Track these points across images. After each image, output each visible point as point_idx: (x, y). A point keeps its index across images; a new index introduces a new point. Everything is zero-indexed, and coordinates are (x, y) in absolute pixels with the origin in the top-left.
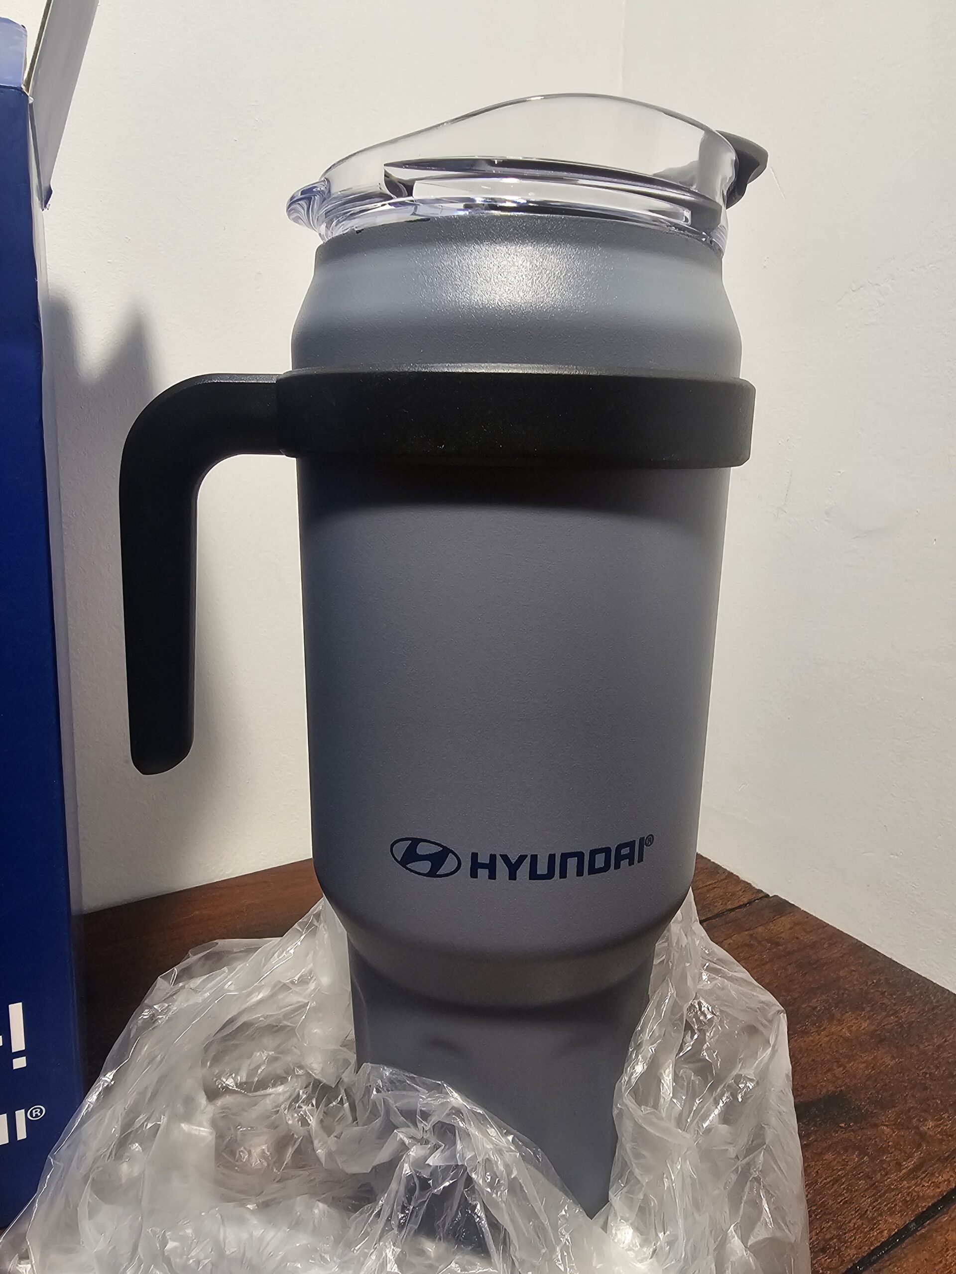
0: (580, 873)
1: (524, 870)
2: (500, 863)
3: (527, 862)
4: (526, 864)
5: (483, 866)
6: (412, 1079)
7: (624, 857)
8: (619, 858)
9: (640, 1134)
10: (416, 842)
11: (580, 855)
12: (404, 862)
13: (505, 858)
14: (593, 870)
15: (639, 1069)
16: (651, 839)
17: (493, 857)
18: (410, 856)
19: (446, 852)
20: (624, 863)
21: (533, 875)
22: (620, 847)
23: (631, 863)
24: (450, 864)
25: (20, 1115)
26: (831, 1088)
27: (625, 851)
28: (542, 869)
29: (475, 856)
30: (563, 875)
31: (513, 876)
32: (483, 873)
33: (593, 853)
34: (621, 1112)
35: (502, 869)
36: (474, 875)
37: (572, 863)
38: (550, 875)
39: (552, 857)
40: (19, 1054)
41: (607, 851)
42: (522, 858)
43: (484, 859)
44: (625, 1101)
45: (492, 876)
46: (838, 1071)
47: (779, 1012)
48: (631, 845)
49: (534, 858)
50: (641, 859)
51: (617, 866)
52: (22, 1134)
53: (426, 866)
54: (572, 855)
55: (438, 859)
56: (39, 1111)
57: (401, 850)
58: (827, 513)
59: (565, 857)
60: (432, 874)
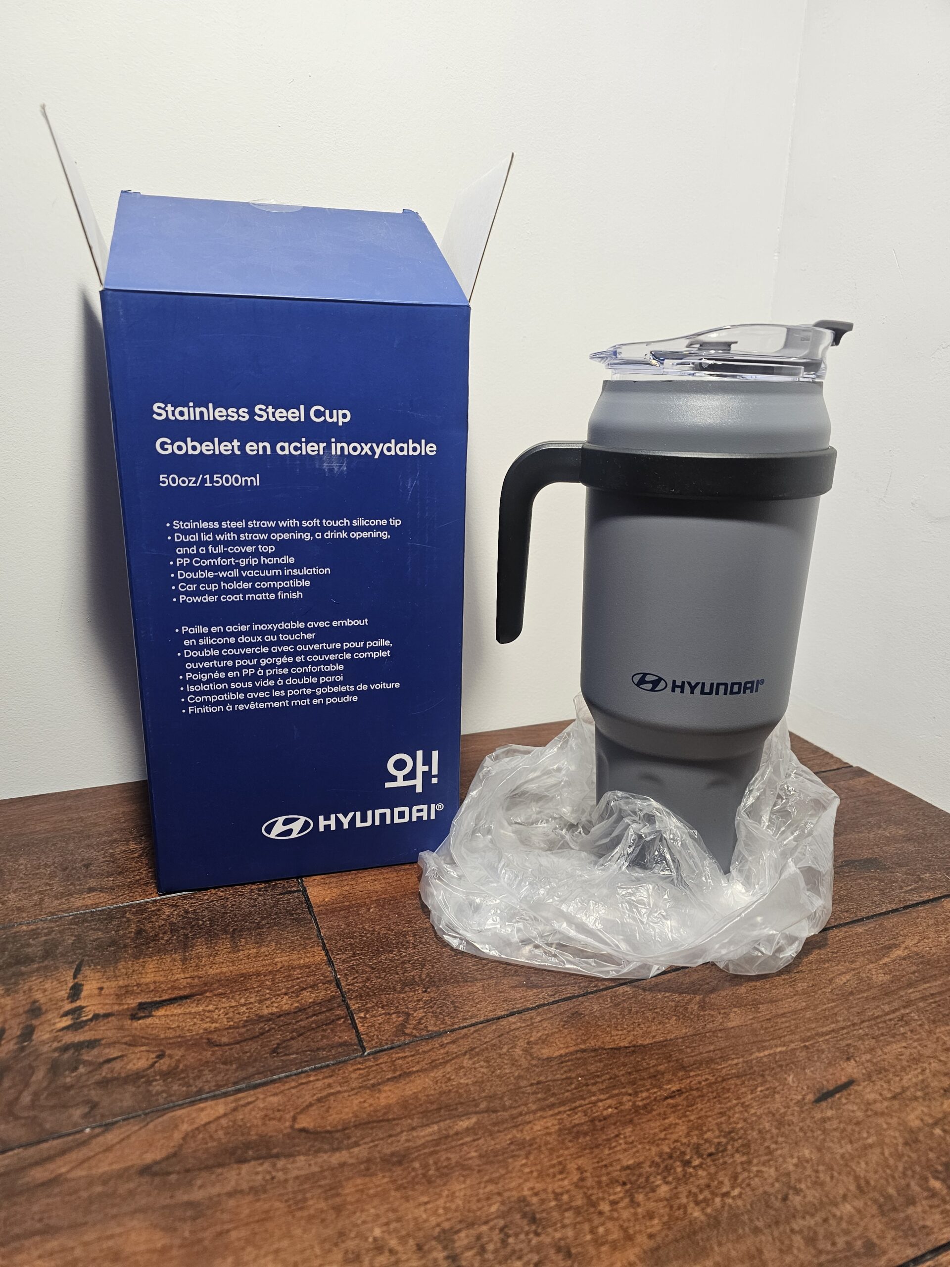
0: (725, 693)
1: (698, 690)
2: (686, 685)
3: (700, 686)
4: (699, 687)
5: (678, 687)
6: (633, 796)
7: (748, 688)
8: (746, 688)
9: (750, 835)
10: (645, 675)
11: (726, 685)
12: (638, 685)
13: (689, 683)
14: (732, 693)
15: (751, 800)
16: (762, 681)
17: (683, 683)
18: (642, 681)
19: (660, 679)
20: (748, 691)
21: (702, 692)
22: (746, 683)
23: (752, 692)
24: (662, 685)
25: (433, 806)
26: (870, 856)
27: (749, 685)
28: (707, 690)
29: (674, 682)
30: (717, 693)
31: (692, 692)
32: (678, 690)
33: (733, 684)
34: (739, 823)
35: (687, 688)
36: (673, 690)
37: (722, 688)
38: (710, 693)
39: (712, 684)
40: (435, 776)
41: (740, 684)
42: (697, 684)
43: (679, 683)
44: (742, 817)
45: (682, 692)
46: (877, 850)
47: (835, 797)
48: (752, 682)
49: (703, 684)
50: (757, 691)
51: (744, 692)
52: (433, 817)
53: (650, 686)
54: (722, 684)
55: (655, 683)
56: (441, 806)
57: (637, 679)
58: (913, 504)
59: (718, 685)
60: (653, 690)
